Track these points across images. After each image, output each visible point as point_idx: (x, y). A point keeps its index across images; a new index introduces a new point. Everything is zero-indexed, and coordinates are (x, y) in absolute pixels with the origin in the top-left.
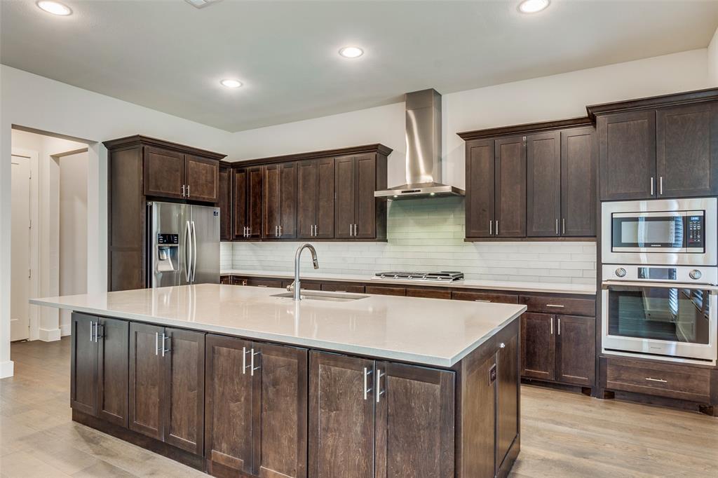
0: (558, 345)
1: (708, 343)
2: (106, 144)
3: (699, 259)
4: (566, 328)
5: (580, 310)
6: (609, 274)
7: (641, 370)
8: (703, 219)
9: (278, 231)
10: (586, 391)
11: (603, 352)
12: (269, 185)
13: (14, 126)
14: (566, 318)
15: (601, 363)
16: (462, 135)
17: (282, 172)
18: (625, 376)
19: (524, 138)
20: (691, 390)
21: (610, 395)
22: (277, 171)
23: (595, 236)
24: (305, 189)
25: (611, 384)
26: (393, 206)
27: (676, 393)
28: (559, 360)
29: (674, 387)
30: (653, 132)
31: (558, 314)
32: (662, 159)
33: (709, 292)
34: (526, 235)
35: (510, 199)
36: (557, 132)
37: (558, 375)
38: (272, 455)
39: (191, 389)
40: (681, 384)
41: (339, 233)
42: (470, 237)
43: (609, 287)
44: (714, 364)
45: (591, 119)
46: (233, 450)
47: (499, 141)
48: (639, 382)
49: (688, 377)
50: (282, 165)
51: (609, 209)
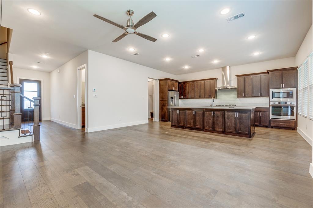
0: (260, 118)
1: (294, 116)
2: (159, 80)
3: (292, 100)
4: (262, 114)
5: (265, 111)
6: (272, 103)
7: (279, 122)
8: (293, 92)
9: (190, 96)
10: (267, 127)
11: (271, 119)
12: (188, 87)
13: (148, 78)
14: (262, 112)
15: (270, 121)
16: (237, 76)
17: (191, 84)
18: (275, 123)
19: (252, 76)
20: (290, 125)
21: (272, 127)
22: (190, 84)
23: (269, 96)
24: (197, 87)
25: (272, 125)
26: (218, 91)
27: (287, 126)
28: (260, 121)
29: (286, 125)
30: (282, 75)
31: (260, 112)
32: (284, 80)
33: (294, 106)
34: (252, 96)
35: (248, 89)
36: (259, 75)
37: (260, 123)
38: (217, 127)
39: (200, 119)
40: (288, 124)
41: (206, 97)
42: (238, 97)
43: (272, 106)
44: (295, 120)
45: (268, 72)
46: (209, 127)
47: (245, 77)
48: (279, 124)
49: (290, 123)
50: (191, 82)
51: (272, 91)
